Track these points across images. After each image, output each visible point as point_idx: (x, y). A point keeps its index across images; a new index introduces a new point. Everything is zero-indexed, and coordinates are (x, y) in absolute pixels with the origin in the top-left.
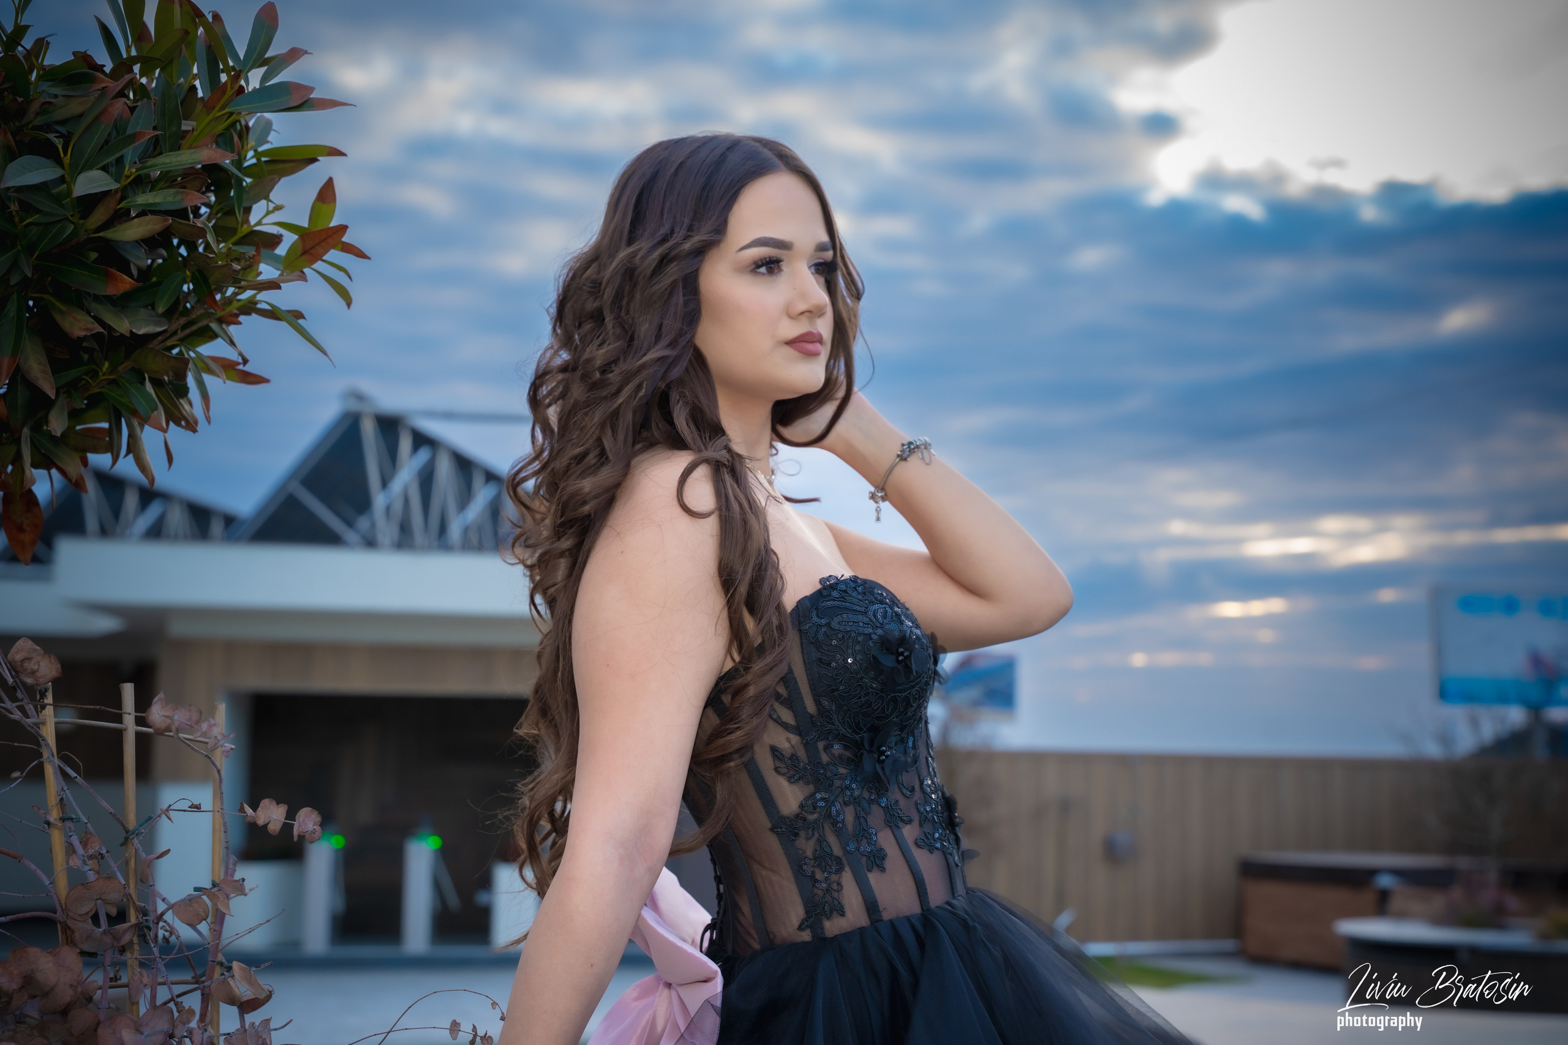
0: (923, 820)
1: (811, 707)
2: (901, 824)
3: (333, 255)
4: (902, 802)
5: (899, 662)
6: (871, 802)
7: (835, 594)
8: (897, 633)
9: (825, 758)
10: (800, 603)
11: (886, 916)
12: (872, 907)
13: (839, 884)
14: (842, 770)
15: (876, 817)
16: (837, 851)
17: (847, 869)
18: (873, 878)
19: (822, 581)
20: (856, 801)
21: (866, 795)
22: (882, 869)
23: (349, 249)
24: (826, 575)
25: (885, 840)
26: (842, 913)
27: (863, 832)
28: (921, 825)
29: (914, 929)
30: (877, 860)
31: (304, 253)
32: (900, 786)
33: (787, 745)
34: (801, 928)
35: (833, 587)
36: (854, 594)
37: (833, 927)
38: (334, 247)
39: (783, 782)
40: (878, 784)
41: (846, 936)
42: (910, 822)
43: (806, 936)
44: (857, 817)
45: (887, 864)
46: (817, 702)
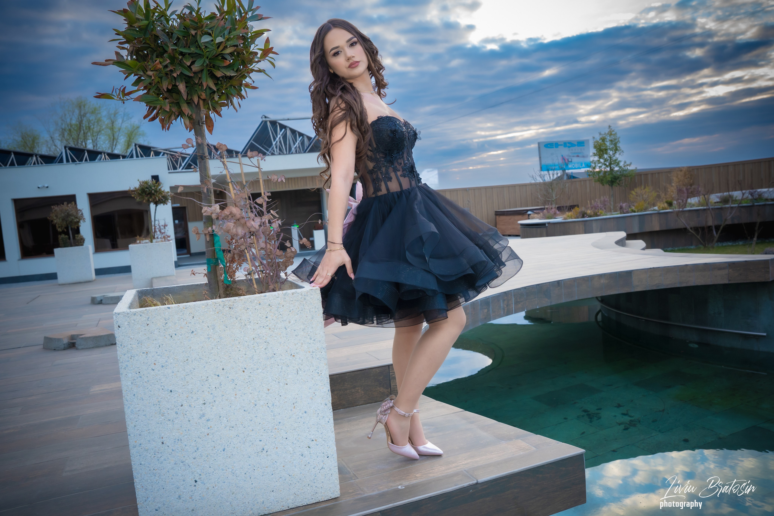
0: (404, 170)
1: (375, 146)
2: (397, 171)
3: (271, 55)
4: (398, 166)
5: (394, 135)
6: (389, 166)
7: (381, 120)
8: (394, 129)
9: (378, 157)
10: (372, 122)
11: (391, 191)
12: (388, 189)
13: (381, 184)
14: (382, 159)
15: (391, 170)
16: (381, 177)
17: (383, 181)
18: (389, 183)
19: (378, 117)
20: (386, 166)
21: (388, 165)
22: (391, 181)
23: (274, 53)
24: (379, 116)
25: (393, 175)
26: (381, 191)
27: (387, 173)
28: (402, 172)
29: (397, 194)
30: (390, 179)
31: (264, 55)
32: (398, 163)
33: (370, 154)
34: (373, 194)
35: (381, 118)
36: (386, 120)
37: (380, 194)
38: (270, 53)
39: (369, 162)
40: (392, 163)
41: (382, 196)
42: (399, 171)
43: (374, 196)
44: (386, 170)
45: (392, 180)
46: (376, 144)
